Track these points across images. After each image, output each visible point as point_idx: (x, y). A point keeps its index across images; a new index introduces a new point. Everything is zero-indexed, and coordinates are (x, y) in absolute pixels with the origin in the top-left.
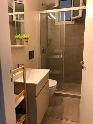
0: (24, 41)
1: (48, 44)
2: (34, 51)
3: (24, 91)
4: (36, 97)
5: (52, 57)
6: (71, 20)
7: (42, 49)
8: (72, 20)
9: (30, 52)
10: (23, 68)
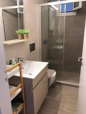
0: (25, 35)
1: (49, 36)
2: (35, 43)
3: (20, 84)
4: (33, 90)
5: (53, 48)
6: (72, 11)
7: (43, 40)
8: (74, 11)
9: (31, 45)
10: (19, 65)
